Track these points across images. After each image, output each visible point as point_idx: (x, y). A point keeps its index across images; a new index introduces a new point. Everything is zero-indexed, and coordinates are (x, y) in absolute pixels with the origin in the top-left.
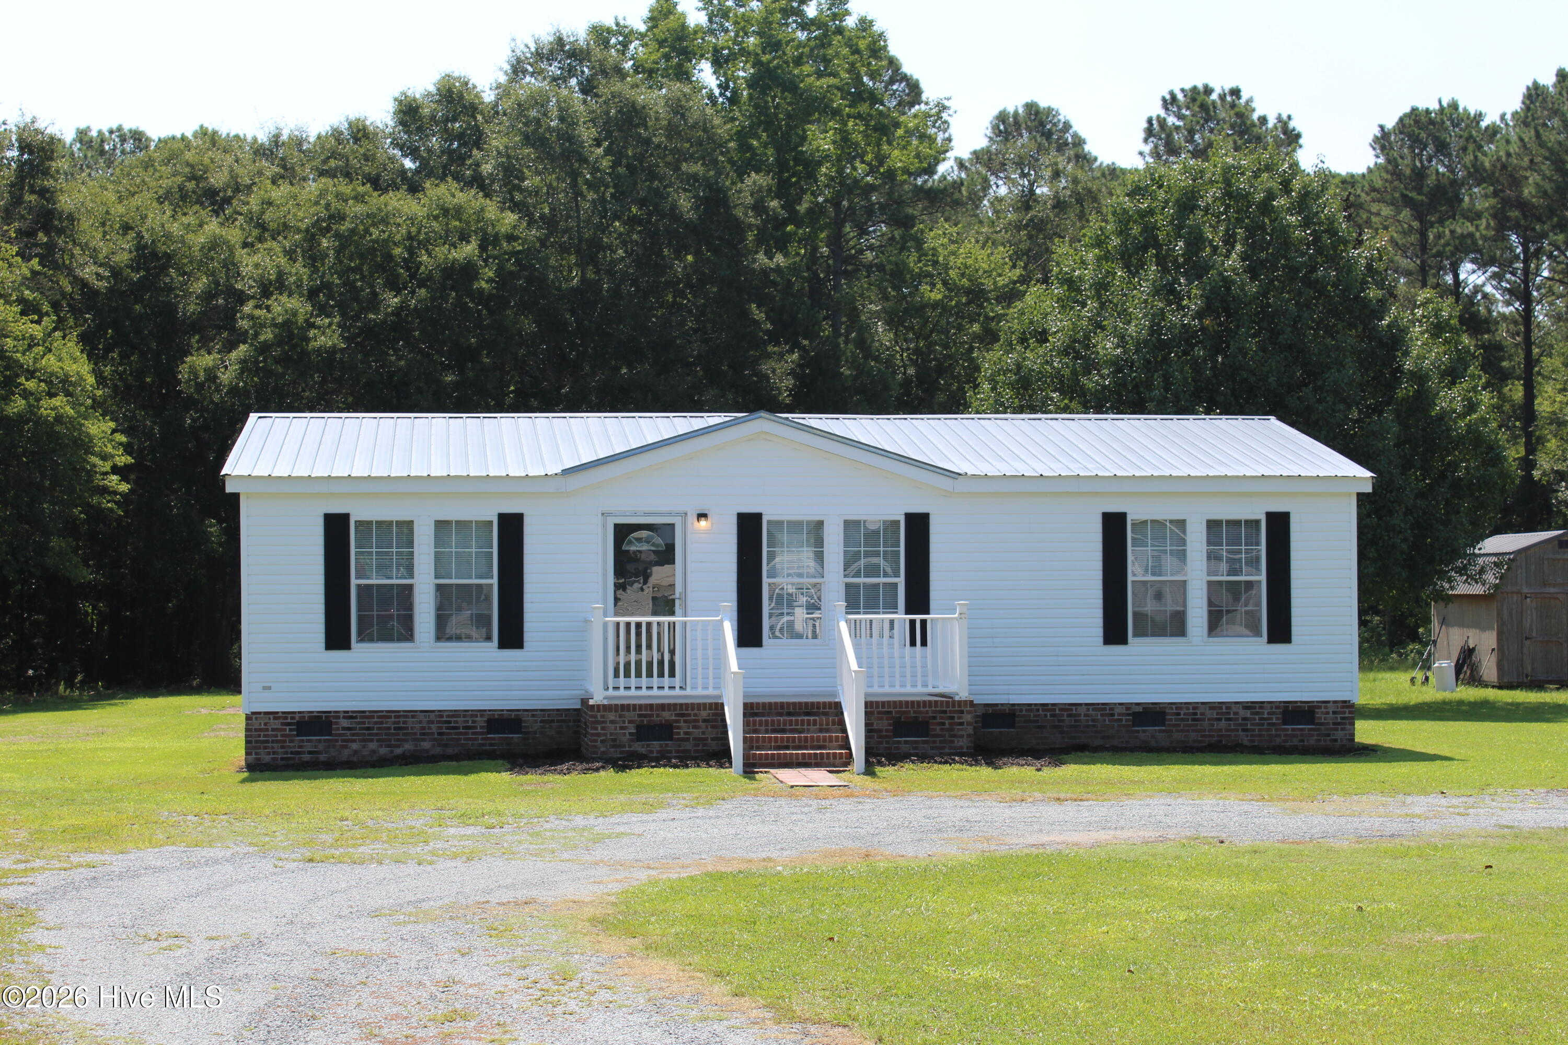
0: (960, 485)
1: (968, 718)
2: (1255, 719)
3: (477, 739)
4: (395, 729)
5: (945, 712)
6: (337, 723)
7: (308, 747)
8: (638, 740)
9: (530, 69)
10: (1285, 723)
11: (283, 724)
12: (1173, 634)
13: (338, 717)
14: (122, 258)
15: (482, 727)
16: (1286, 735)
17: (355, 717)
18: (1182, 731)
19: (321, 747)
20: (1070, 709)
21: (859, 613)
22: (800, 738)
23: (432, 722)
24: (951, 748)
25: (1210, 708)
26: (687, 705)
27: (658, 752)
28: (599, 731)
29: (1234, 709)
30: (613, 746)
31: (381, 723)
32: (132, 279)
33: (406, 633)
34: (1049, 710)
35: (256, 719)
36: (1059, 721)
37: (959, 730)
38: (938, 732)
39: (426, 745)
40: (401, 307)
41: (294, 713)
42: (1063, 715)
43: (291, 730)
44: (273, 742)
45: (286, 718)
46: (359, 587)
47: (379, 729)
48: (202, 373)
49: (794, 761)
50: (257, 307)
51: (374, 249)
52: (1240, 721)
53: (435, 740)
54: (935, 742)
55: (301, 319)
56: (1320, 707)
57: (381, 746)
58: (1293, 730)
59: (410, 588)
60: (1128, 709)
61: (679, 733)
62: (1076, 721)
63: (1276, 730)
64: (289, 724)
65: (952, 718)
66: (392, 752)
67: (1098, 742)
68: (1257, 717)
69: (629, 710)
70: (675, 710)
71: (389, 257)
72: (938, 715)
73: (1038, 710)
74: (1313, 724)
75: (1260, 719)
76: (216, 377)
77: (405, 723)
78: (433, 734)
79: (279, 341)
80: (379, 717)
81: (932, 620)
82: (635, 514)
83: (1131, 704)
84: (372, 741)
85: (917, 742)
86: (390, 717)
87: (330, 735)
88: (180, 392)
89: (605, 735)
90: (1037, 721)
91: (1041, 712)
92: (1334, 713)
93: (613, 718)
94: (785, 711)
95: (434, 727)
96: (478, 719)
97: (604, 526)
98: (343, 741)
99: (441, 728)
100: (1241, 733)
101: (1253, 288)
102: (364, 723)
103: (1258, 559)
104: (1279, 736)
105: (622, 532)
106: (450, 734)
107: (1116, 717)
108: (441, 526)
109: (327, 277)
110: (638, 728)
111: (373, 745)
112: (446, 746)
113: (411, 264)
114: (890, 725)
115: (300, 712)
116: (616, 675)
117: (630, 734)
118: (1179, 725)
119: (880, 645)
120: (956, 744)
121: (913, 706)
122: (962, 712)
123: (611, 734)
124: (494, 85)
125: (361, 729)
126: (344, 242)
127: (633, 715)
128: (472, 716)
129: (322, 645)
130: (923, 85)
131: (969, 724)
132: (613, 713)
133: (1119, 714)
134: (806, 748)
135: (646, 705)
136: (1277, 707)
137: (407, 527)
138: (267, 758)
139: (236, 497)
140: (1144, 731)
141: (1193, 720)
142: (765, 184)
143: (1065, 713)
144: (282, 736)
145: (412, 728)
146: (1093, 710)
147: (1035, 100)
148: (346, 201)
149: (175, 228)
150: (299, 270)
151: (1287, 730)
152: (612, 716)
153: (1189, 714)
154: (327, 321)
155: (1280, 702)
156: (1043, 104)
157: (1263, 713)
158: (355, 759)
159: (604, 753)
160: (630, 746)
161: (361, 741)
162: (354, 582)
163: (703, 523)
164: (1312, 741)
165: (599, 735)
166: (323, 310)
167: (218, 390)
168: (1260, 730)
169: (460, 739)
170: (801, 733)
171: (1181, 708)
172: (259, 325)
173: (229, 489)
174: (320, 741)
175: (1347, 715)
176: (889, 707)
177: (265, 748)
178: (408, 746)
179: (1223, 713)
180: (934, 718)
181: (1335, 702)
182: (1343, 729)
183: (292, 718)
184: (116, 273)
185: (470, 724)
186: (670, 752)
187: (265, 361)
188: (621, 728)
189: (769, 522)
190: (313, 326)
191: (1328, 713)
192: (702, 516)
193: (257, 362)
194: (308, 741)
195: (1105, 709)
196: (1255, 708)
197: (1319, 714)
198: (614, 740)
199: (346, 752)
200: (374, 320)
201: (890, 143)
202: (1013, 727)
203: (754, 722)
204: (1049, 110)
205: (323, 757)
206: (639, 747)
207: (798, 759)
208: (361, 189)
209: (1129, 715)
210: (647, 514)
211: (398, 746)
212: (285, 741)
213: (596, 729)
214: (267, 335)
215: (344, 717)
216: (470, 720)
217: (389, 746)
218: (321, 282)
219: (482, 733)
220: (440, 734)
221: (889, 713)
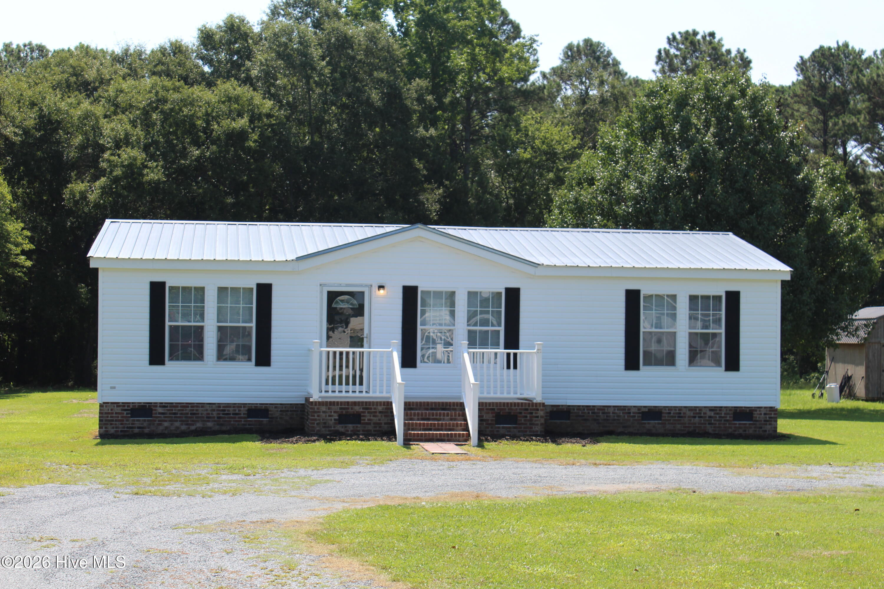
0: (539, 271)
1: (541, 413)
2: (716, 417)
3: (241, 421)
4: (191, 414)
5: (527, 410)
6: (155, 410)
7: (137, 424)
8: (340, 423)
9: (282, 12)
10: (734, 420)
11: (122, 410)
12: (667, 365)
13: (156, 406)
14: (30, 123)
15: (244, 414)
16: (735, 427)
17: (167, 407)
18: (672, 424)
19: (145, 424)
20: (603, 409)
21: (476, 348)
22: (438, 424)
23: (214, 410)
24: (530, 431)
25: (689, 410)
26: (370, 402)
27: (352, 431)
28: (316, 417)
29: (704, 411)
30: (324, 427)
31: (183, 410)
32: (36, 136)
33: (199, 355)
34: (591, 410)
35: (106, 406)
36: (597, 416)
37: (536, 421)
38: (523, 422)
39: (210, 424)
40: (201, 157)
41: (129, 403)
42: (599, 413)
43: (127, 414)
44: (116, 421)
45: (124, 406)
46: (170, 326)
47: (181, 414)
48: (78, 195)
49: (435, 438)
50: (112, 155)
51: (185, 121)
52: (707, 418)
53: (215, 421)
54: (521, 428)
55: (139, 162)
56: (756, 411)
57: (182, 424)
58: (740, 424)
59: (202, 328)
60: (639, 409)
61: (364, 420)
62: (607, 416)
63: (729, 424)
64: (126, 410)
65: (532, 413)
66: (189, 428)
67: (620, 430)
68: (718, 416)
69: (334, 405)
70: (362, 405)
71: (193, 125)
72: (523, 412)
73: (584, 409)
74: (752, 420)
76: (86, 197)
77: (197, 410)
78: (214, 417)
79: (125, 176)
80: (181, 407)
81: (520, 353)
82: (340, 285)
83: (641, 406)
84: (177, 421)
85: (510, 428)
86: (188, 407)
87: (151, 417)
88: (64, 205)
89: (319, 420)
90: (583, 416)
91: (586, 411)
92: (765, 414)
93: (324, 410)
94: (430, 407)
95: (215, 413)
96: (242, 409)
97: (321, 292)
98: (159, 421)
99: (219, 414)
100: (707, 425)
101: (720, 154)
102: (172, 410)
103: (720, 320)
104: (731, 428)
105: (332, 296)
106: (224, 418)
107: (632, 414)
108: (222, 290)
109: (156, 137)
110: (340, 416)
111: (177, 424)
112: (222, 425)
113: (207, 131)
114: (493, 417)
115: (133, 403)
116: (327, 383)
117: (335, 420)
118: (670, 420)
119: (488, 368)
120: (534, 429)
121: (508, 406)
122: (538, 410)
123: (323, 420)
124: (260, 22)
125: (170, 414)
126: (166, 116)
127: (337, 408)
128: (238, 407)
129: (148, 362)
130: (522, 27)
131: (542, 417)
132: (324, 407)
133: (634, 413)
134: (442, 430)
135: (345, 402)
136: (730, 410)
137: (201, 290)
138: (112, 431)
139: (96, 270)
140: (649, 423)
142: (424, 85)
143: (601, 412)
144: (122, 417)
145: (202, 414)
146: (618, 410)
147: (590, 37)
148: (168, 91)
149: (63, 105)
150: (139, 132)
151: (736, 424)
152: (323, 408)
153: (677, 413)
154: (155, 164)
155: (732, 407)
156: (595, 40)
157: (721, 414)
158: (166, 432)
159: (318, 431)
160: (334, 427)
161: (170, 421)
162: (168, 324)
163: (382, 291)
164: (751, 431)
165: (315, 420)
166: (152, 157)
167: (87, 205)
168: (719, 424)
169: (230, 421)
170: (439, 420)
171: (671, 410)
172: (113, 166)
173: (92, 265)
174: (145, 420)
175: (773, 416)
176: (493, 406)
177: (111, 424)
178: (199, 425)
179: (697, 413)
180: (521, 413)
181: (765, 408)
182: (770, 424)
183: (128, 406)
184: (26, 132)
185: (237, 412)
186: (359, 431)
187: (116, 188)
188: (330, 416)
189: (422, 292)
190: (146, 167)
191: (761, 414)
192: (381, 287)
193: (112, 188)
194: (138, 421)
195: (625, 410)
196: (716, 410)
197: (756, 415)
198: (325, 423)
199: (161, 428)
200: (184, 164)
201: (501, 62)
202: (569, 419)
203: (411, 413)
204: (599, 43)
205: (146, 431)
206: (340, 428)
207: (437, 436)
208: (177, 84)
209: (639, 413)
210: (347, 285)
211: (193, 425)
212: (123, 421)
213: (314, 416)
214: (118, 172)
215: (160, 407)
216: (237, 409)
217: (187, 424)
218: (152, 140)
219: (244, 418)
220: (218, 418)
221: (493, 409)
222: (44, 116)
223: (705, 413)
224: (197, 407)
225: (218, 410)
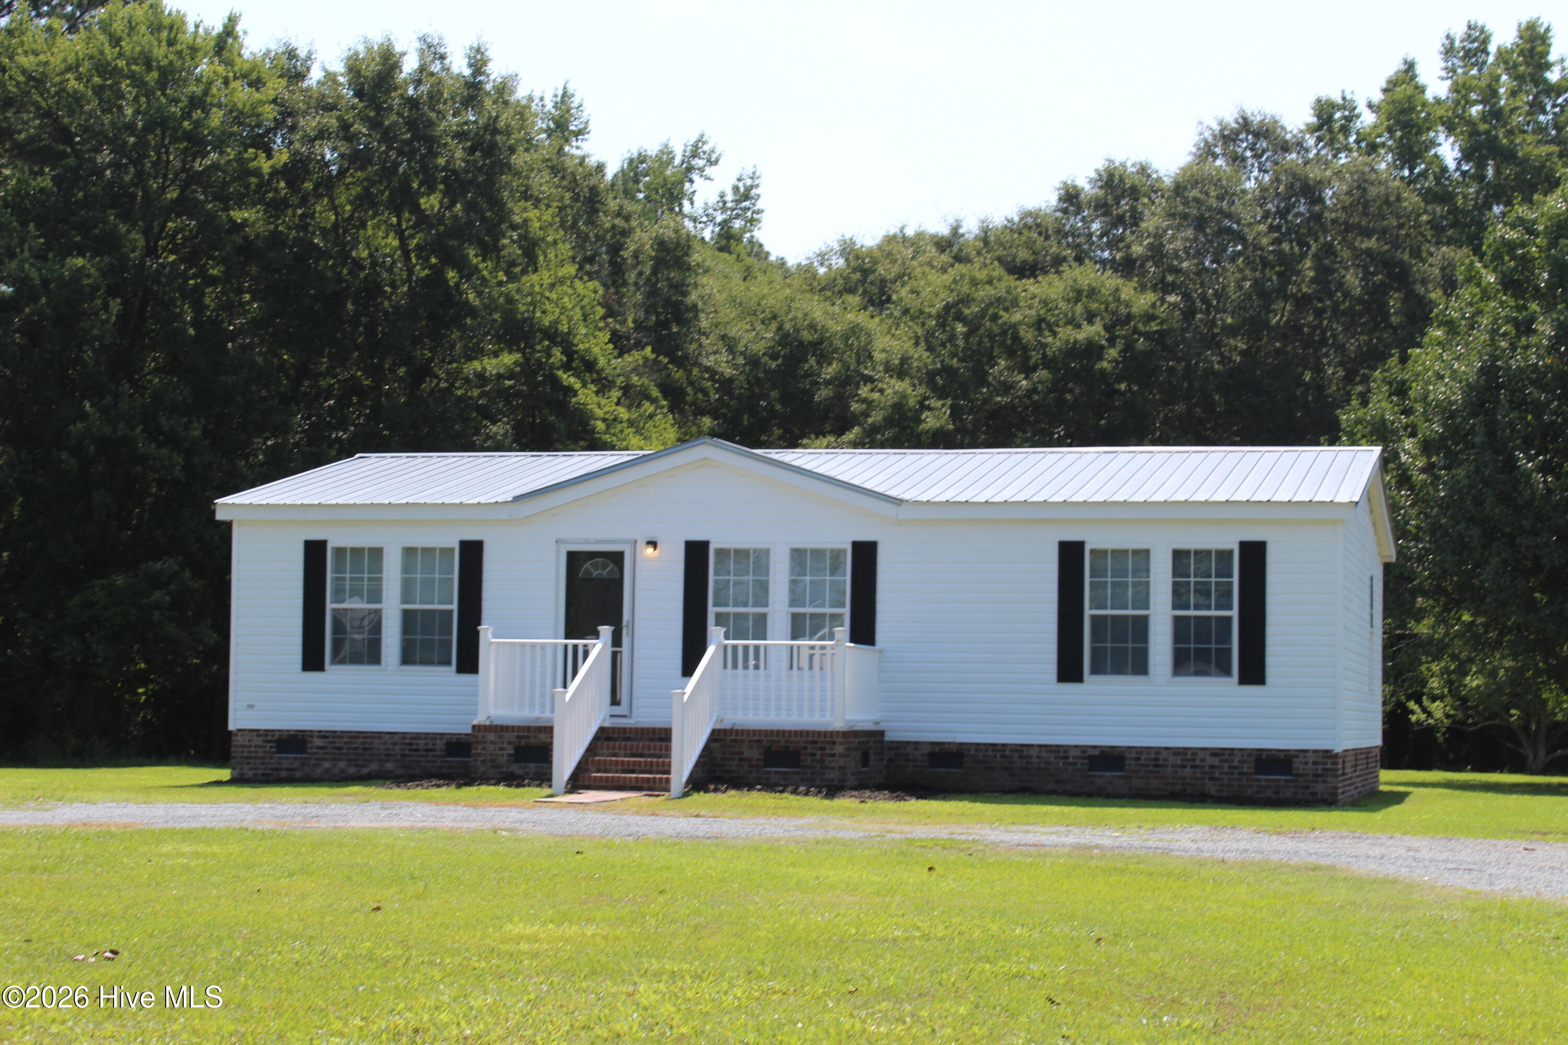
1: (842, 749)
2: (1223, 767)
3: (436, 761)
4: (363, 749)
5: (816, 742)
6: (311, 742)
7: (285, 764)
8: (516, 761)
9: (1218, 150)
10: (1257, 773)
11: (265, 741)
12: (1134, 673)
13: (312, 736)
14: (759, 348)
15: (441, 750)
16: (1259, 786)
17: (328, 737)
18: (1143, 777)
19: (297, 764)
20: (1020, 749)
22: (658, 762)
23: (395, 744)
24: (822, 780)
25: (1174, 754)
27: (535, 774)
28: (480, 751)
29: (1200, 756)
30: (493, 767)
32: (768, 367)
33: (374, 656)
34: (999, 751)
35: (241, 735)
37: (830, 761)
38: (809, 763)
39: (389, 766)
40: (1030, 390)
41: (274, 731)
42: (1013, 757)
43: (271, 747)
44: (255, 758)
45: (267, 736)
46: (333, 611)
47: (348, 748)
50: (872, 390)
51: (1005, 332)
52: (1207, 769)
53: (398, 761)
54: (805, 773)
55: (912, 402)
56: (1298, 757)
57: (349, 766)
58: (1267, 780)
59: (379, 612)
60: (1083, 752)
62: (1027, 763)
63: (1248, 780)
64: (269, 741)
65: (824, 749)
66: (360, 770)
67: (1051, 786)
68: (1226, 765)
69: (510, 731)
72: (810, 746)
73: (987, 750)
74: (1290, 774)
75: (1230, 767)
77: (371, 743)
78: (396, 755)
79: (890, 423)
80: (349, 737)
82: (587, 542)
83: (1088, 746)
84: (341, 760)
85: (787, 773)
86: (359, 738)
87: (305, 753)
89: (485, 755)
90: (986, 761)
92: (1314, 763)
95: (398, 748)
96: (438, 742)
97: (558, 553)
98: (317, 759)
99: (403, 749)
100: (1207, 781)
102: (334, 743)
103: (1229, 593)
104: (1251, 787)
105: (574, 560)
106: (411, 755)
107: (1071, 760)
108: (409, 552)
109: (947, 360)
110: (518, 749)
111: (342, 765)
112: (408, 767)
114: (760, 754)
115: (279, 731)
117: (509, 755)
118: (1139, 771)
120: (827, 776)
121: (784, 736)
122: (834, 743)
123: (491, 755)
125: (332, 748)
127: (511, 736)
128: (432, 739)
129: (299, 666)
131: (841, 755)
132: (493, 734)
133: (1074, 757)
135: (524, 727)
136: (1249, 755)
137: (376, 554)
138: (249, 774)
139: (228, 523)
140: (1101, 777)
141: (1156, 766)
143: (1017, 755)
144: (263, 752)
145: (378, 749)
146: (1046, 751)
151: (1260, 780)
152: (491, 737)
153: (1151, 759)
154: (939, 403)
155: (1253, 750)
157: (1233, 761)
158: (326, 777)
159: (483, 773)
160: (509, 766)
161: (332, 760)
162: (330, 606)
163: (650, 550)
164: (1288, 793)
165: (479, 755)
166: (941, 394)
168: (1229, 780)
169: (421, 760)
171: (1142, 753)
172: (870, 408)
173: (220, 516)
174: (295, 759)
175: (1329, 766)
176: (760, 735)
177: (248, 763)
178: (374, 767)
179: (1189, 760)
180: (805, 748)
181: (1315, 751)
182: (1324, 782)
183: (273, 736)
184: (754, 362)
185: (430, 747)
186: (545, 774)
188: (501, 749)
189: (716, 550)
190: (929, 408)
191: (1306, 763)
192: (653, 544)
194: (286, 758)
195: (1058, 752)
196: (1223, 755)
197: (1297, 764)
198: (493, 761)
199: (319, 770)
200: (1005, 402)
202: (962, 768)
205: (298, 774)
206: (516, 769)
208: (996, 274)
209: (1084, 758)
210: (598, 542)
211: (365, 766)
212: (264, 758)
213: (477, 749)
215: (318, 737)
216: (431, 742)
217: (357, 766)
218: (942, 366)
219: (441, 756)
220: (403, 756)
221: (760, 741)
222: (787, 335)
223: (1203, 760)
224: (373, 737)
225: (403, 744)
